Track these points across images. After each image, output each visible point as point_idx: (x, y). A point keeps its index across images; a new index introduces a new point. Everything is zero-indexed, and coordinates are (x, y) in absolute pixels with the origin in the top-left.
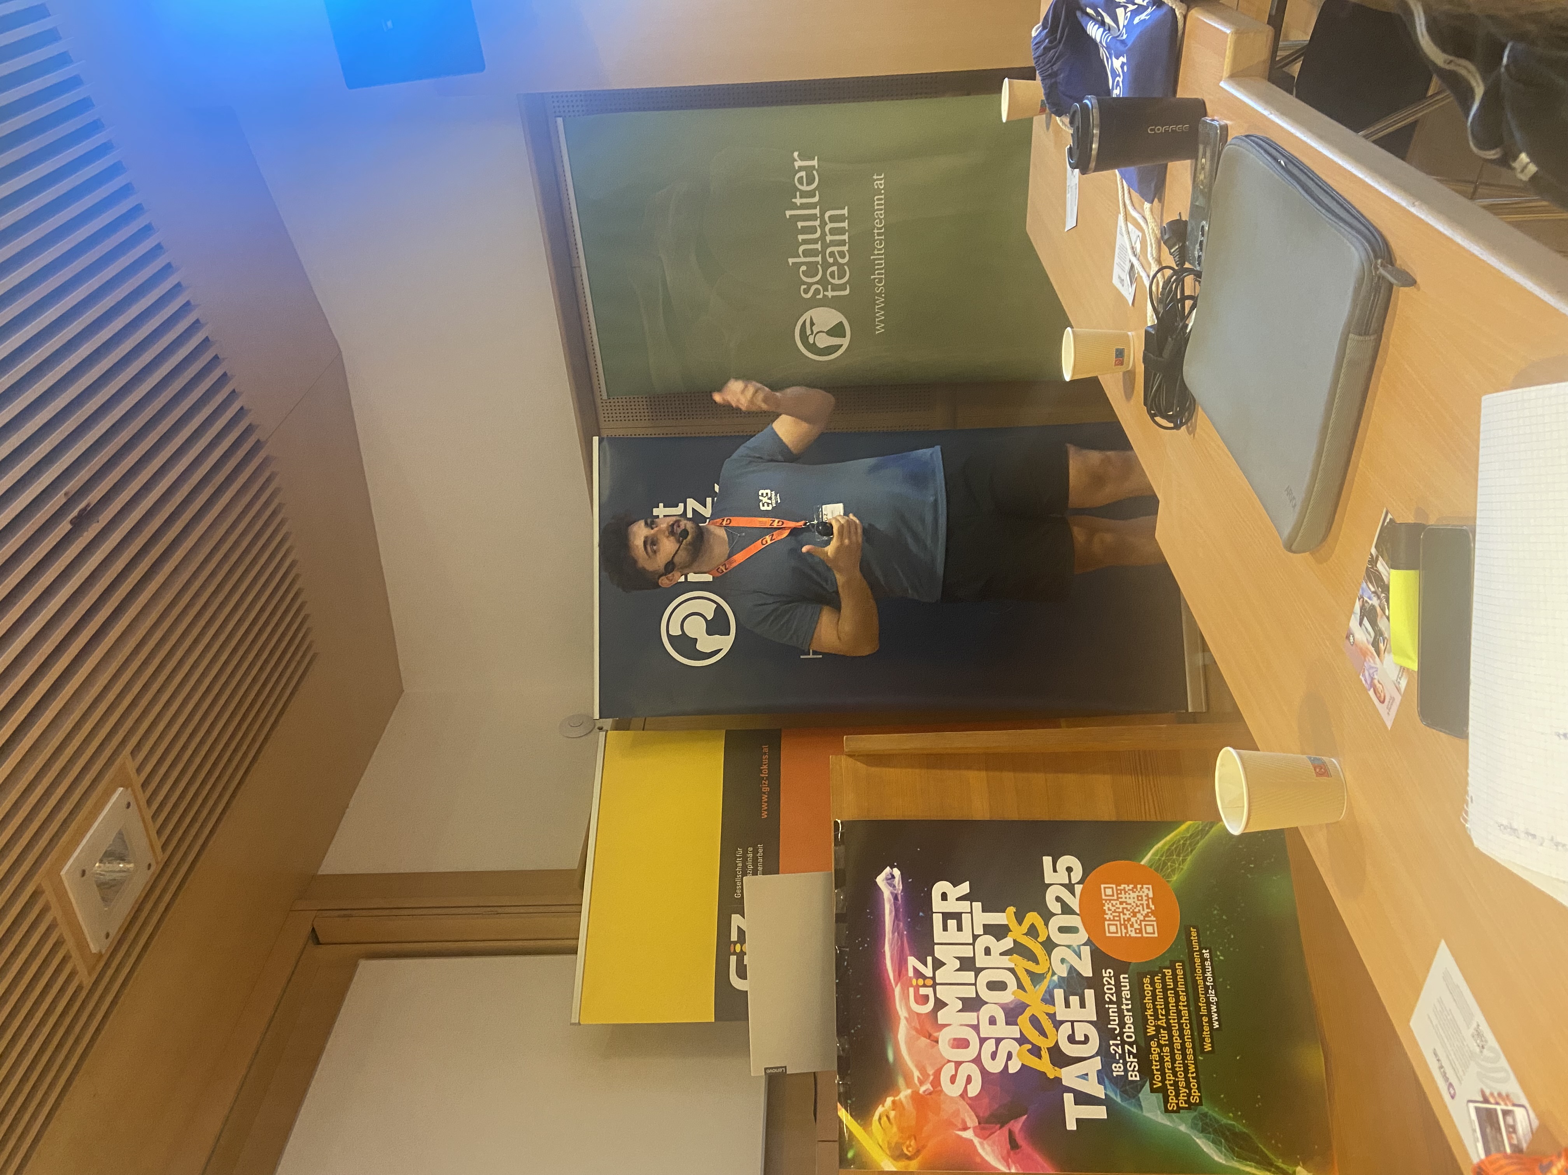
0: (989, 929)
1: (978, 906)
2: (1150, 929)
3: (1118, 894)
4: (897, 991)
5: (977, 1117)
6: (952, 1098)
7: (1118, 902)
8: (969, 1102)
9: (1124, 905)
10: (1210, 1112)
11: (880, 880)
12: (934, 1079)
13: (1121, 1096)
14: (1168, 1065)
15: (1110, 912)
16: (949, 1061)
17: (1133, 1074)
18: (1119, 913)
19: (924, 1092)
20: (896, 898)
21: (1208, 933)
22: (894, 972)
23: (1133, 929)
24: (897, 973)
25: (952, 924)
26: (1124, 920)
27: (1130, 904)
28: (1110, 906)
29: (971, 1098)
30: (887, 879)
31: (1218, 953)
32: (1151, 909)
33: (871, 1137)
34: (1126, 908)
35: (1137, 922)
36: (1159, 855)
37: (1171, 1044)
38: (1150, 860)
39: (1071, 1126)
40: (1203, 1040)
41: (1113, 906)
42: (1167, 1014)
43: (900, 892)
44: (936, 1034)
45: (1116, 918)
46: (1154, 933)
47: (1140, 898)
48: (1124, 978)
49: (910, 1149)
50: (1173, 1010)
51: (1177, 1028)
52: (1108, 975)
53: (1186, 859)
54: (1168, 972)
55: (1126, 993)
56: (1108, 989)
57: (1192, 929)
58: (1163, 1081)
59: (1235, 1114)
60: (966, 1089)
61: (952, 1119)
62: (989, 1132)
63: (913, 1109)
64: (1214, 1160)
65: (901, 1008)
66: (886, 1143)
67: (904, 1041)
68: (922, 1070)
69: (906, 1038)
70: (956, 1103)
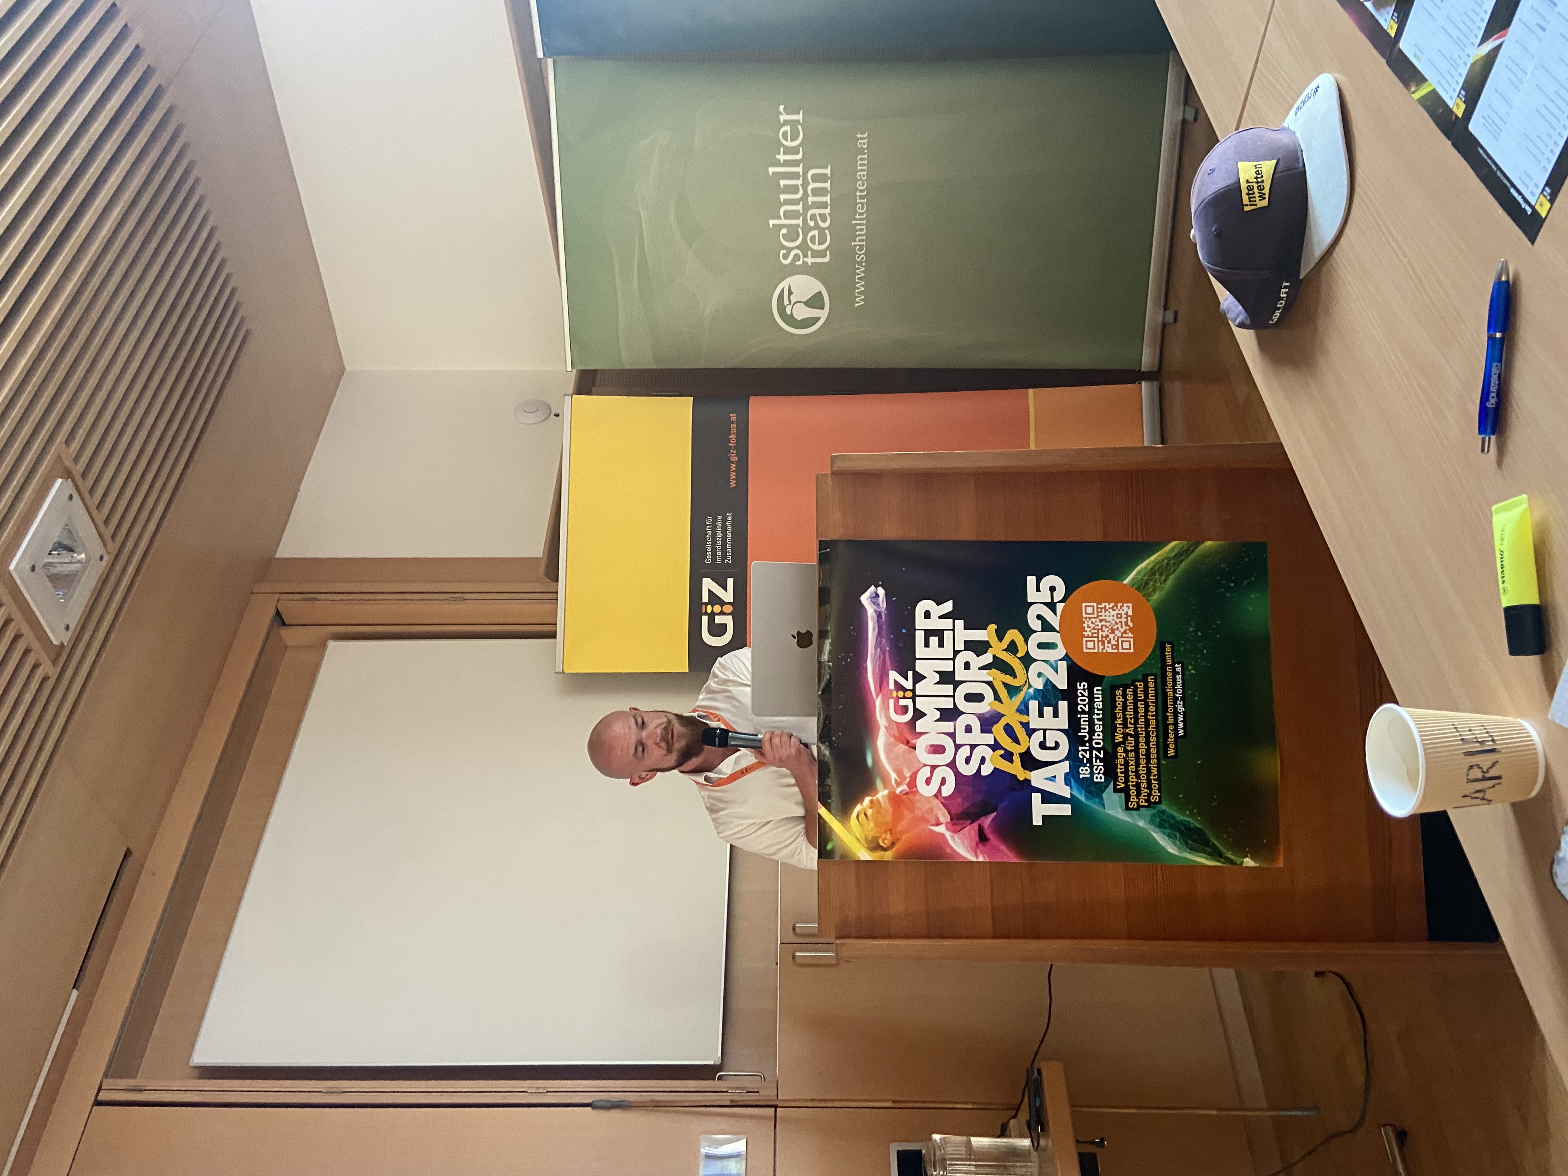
0: (969, 645)
1: (960, 623)
2: (1126, 645)
3: (1098, 612)
4: (878, 702)
5: (949, 813)
6: (925, 798)
7: (1097, 620)
8: (943, 801)
9: (1104, 623)
11: (865, 599)
12: (910, 781)
13: (1086, 797)
14: (1132, 768)
15: (1089, 629)
16: (925, 765)
17: (1099, 776)
18: (1098, 630)
19: (901, 792)
20: (879, 615)
21: (1182, 648)
22: (875, 685)
23: (1110, 645)
24: (878, 685)
25: (934, 640)
26: (1102, 637)
27: (1109, 622)
28: (1090, 623)
29: (945, 798)
30: (871, 598)
31: (1190, 667)
32: (1129, 626)
33: (850, 833)
34: (1106, 626)
35: (1114, 638)
37: (1136, 750)
38: (1133, 579)
39: (1037, 821)
40: (1167, 746)
41: (1092, 623)
42: (1136, 722)
43: (883, 610)
44: (913, 741)
45: (1095, 635)
46: (1130, 649)
47: (1119, 616)
48: (1097, 690)
49: (886, 842)
50: (1141, 719)
51: (1144, 735)
52: (1082, 687)
54: (1140, 685)
55: (1098, 704)
56: (1081, 700)
57: (1167, 645)
58: (1126, 781)
59: (1192, 811)
60: (940, 790)
61: (926, 816)
62: (960, 827)
63: (889, 807)
64: (1168, 851)
65: (881, 717)
66: (863, 836)
67: (883, 746)
68: (899, 773)
69: (885, 744)
70: (930, 802)
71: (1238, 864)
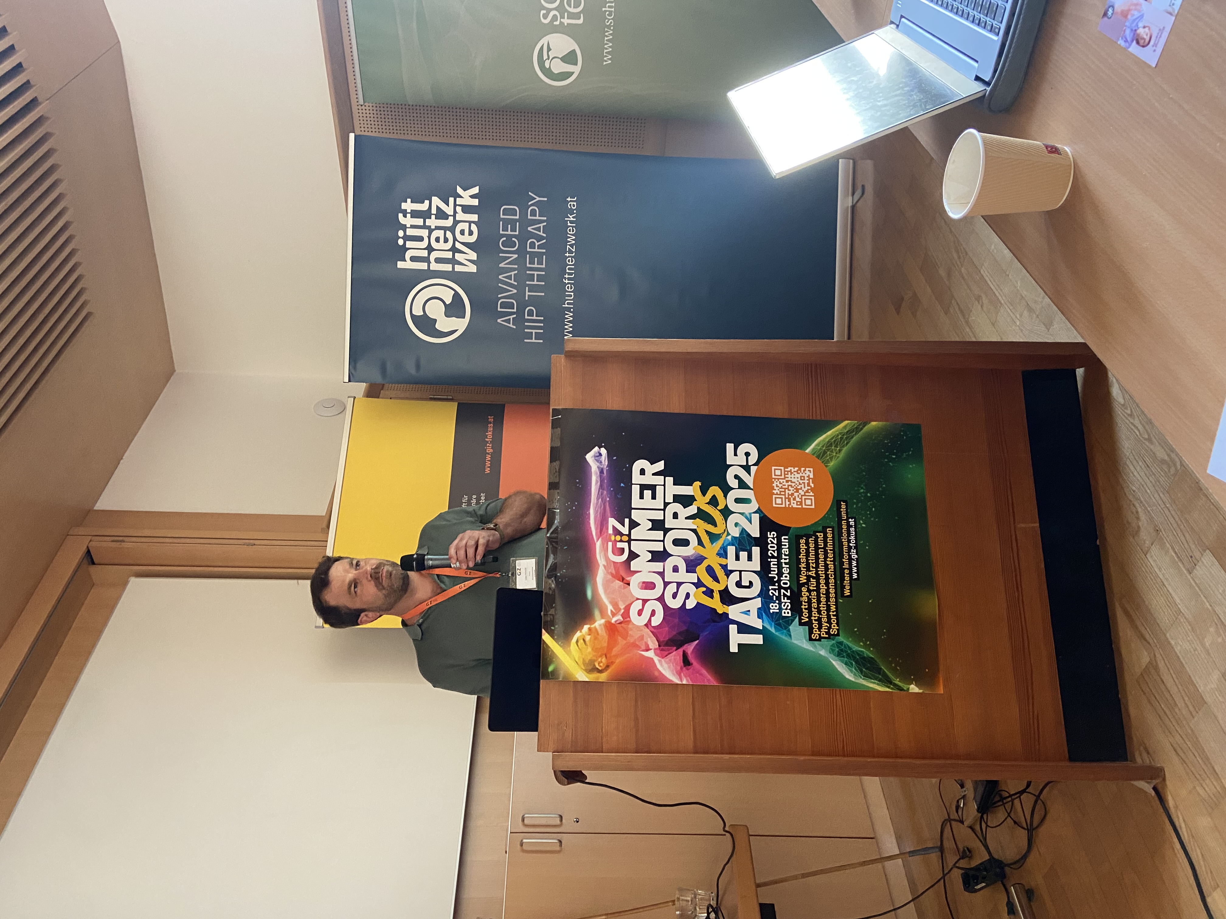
0: (678, 499)
1: (670, 480)
2: (808, 502)
3: (785, 474)
4: (598, 544)
5: (658, 641)
6: (638, 627)
7: (784, 481)
8: (653, 630)
9: (790, 483)
10: (845, 641)
11: (589, 457)
12: (624, 612)
13: (775, 627)
14: (815, 605)
15: (777, 488)
16: (638, 599)
17: (786, 611)
18: (785, 489)
19: (616, 621)
20: (602, 471)
21: (855, 506)
22: (596, 529)
23: (795, 502)
24: (599, 529)
25: (648, 493)
26: (789, 495)
27: (794, 482)
28: (778, 483)
29: (654, 627)
30: (595, 456)
31: (861, 522)
32: (811, 486)
33: (569, 655)
34: (791, 486)
35: (798, 496)
36: (821, 446)
37: (818, 590)
38: (814, 449)
39: (734, 649)
40: (843, 587)
41: (780, 483)
42: (817, 567)
43: (605, 468)
44: (628, 579)
45: (782, 493)
46: (811, 505)
47: (803, 478)
48: (784, 539)
49: (601, 664)
50: (822, 563)
51: (824, 577)
52: (772, 536)
53: (842, 450)
54: (820, 535)
55: (785, 550)
56: (771, 547)
57: (842, 503)
58: (810, 617)
59: (865, 644)
60: (650, 620)
61: (637, 643)
62: (667, 653)
63: (605, 635)
64: (845, 677)
65: (600, 556)
66: (582, 660)
67: (601, 583)
68: (615, 605)
69: (603, 580)
70: (642, 630)
71: (905, 691)
